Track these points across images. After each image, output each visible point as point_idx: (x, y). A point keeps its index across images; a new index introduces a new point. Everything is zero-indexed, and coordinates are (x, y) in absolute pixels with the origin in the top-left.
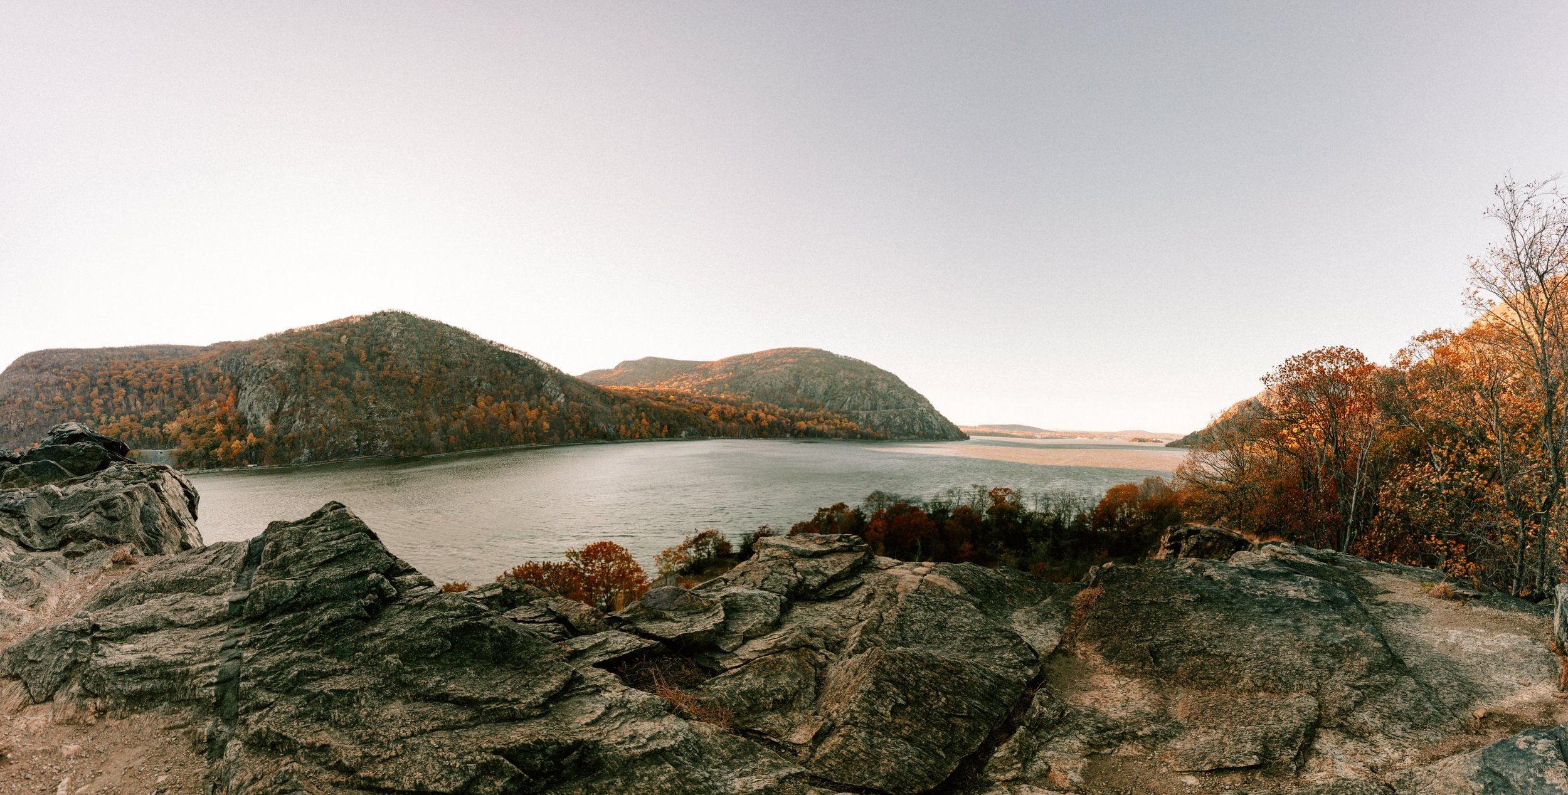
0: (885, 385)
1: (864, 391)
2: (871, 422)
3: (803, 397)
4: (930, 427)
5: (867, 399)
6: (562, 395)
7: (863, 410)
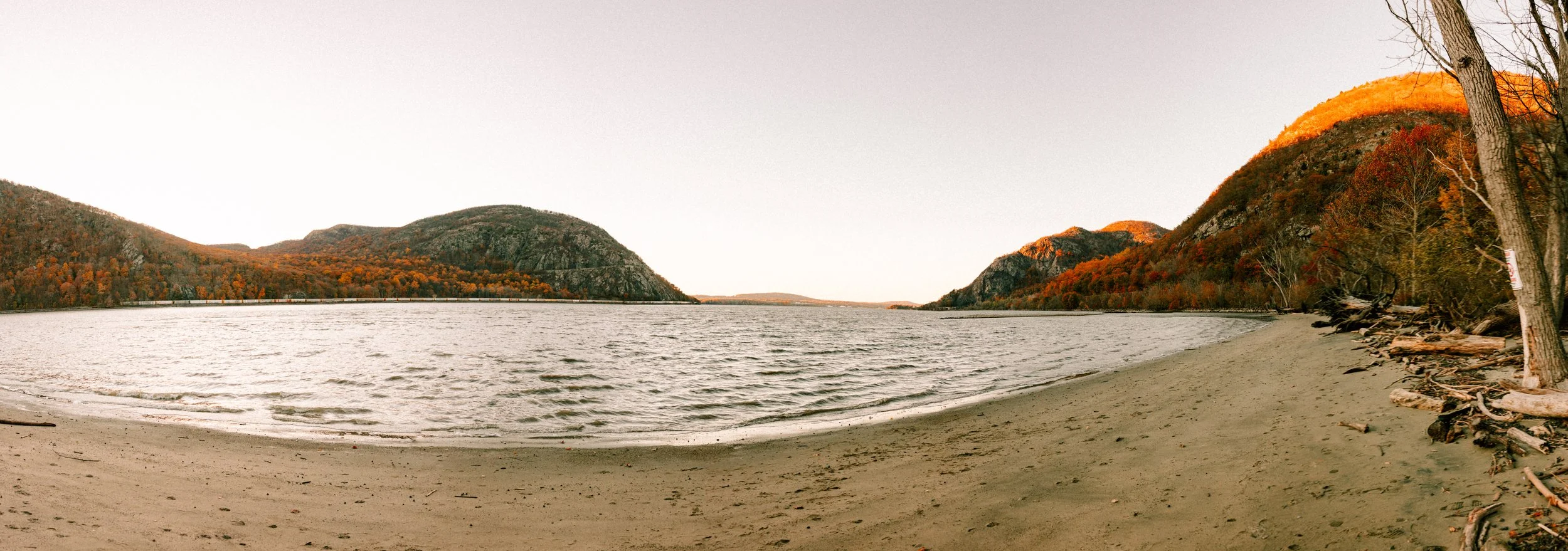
0: (587, 240)
1: (561, 248)
2: (570, 282)
3: (492, 258)
4: (638, 288)
5: (564, 255)
6: (141, 257)
7: (561, 269)
